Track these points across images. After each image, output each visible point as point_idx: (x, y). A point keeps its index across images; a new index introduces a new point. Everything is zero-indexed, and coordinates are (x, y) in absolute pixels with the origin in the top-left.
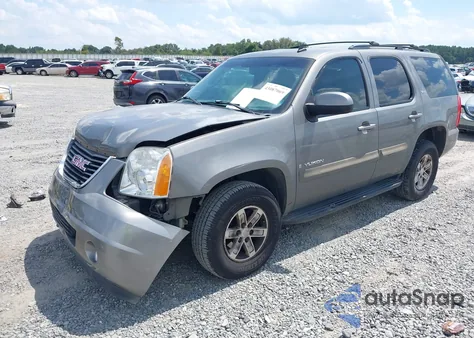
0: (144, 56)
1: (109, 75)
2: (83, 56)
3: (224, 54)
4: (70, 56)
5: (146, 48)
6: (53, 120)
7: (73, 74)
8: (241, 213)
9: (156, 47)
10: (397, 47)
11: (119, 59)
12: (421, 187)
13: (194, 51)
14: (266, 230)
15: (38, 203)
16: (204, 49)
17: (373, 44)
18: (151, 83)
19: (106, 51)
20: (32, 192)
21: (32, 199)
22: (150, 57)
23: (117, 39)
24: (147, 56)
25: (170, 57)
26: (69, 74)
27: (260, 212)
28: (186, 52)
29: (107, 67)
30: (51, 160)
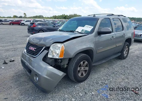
0: (33, 19)
1: (23, 25)
2: (14, 19)
3: (57, 19)
4: (10, 19)
5: (33, 17)
6: (9, 38)
7: (12, 24)
8: (82, 63)
9: (36, 16)
10: (119, 16)
11: (26, 20)
12: (125, 55)
13: (48, 17)
14: (88, 68)
15: (13, 62)
16: (51, 17)
17: (112, 15)
18: (40, 27)
19: (21, 17)
20: (9, 59)
21: (10, 61)
22: (35, 19)
23: (24, 14)
24: (34, 19)
25: (41, 19)
26: (10, 24)
27: (86, 62)
28: (46, 18)
29: (22, 22)
30: (12, 50)
